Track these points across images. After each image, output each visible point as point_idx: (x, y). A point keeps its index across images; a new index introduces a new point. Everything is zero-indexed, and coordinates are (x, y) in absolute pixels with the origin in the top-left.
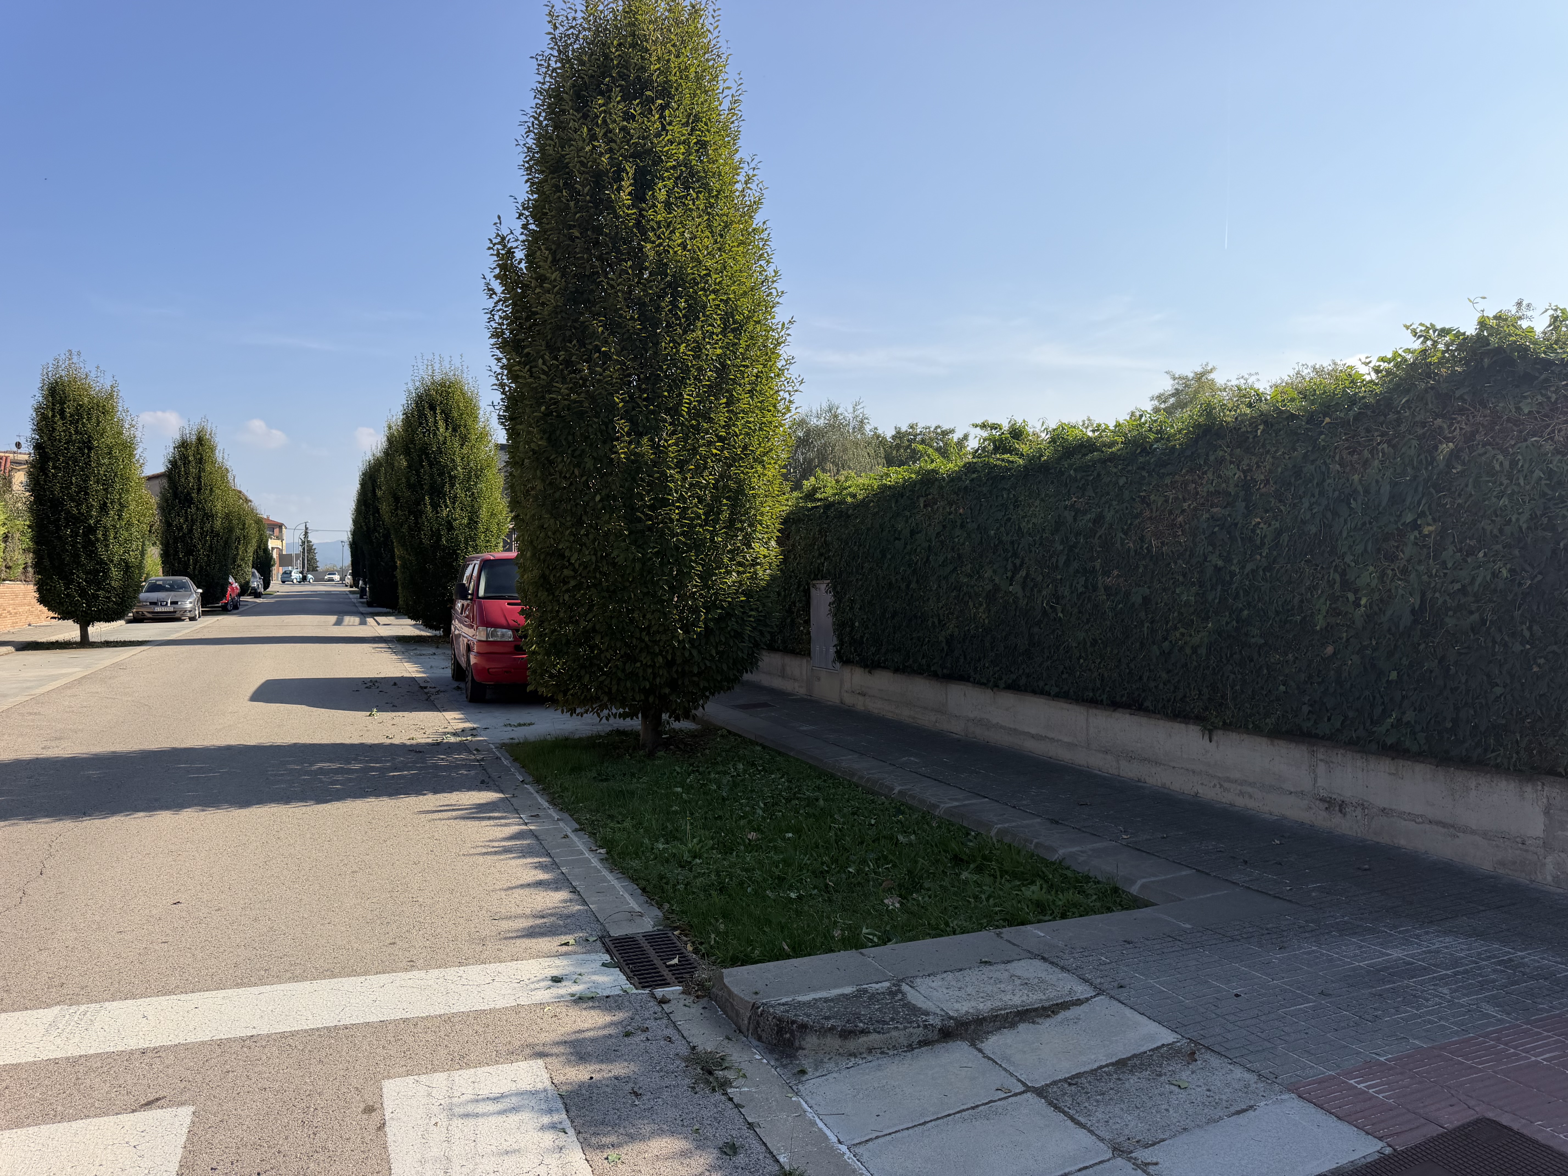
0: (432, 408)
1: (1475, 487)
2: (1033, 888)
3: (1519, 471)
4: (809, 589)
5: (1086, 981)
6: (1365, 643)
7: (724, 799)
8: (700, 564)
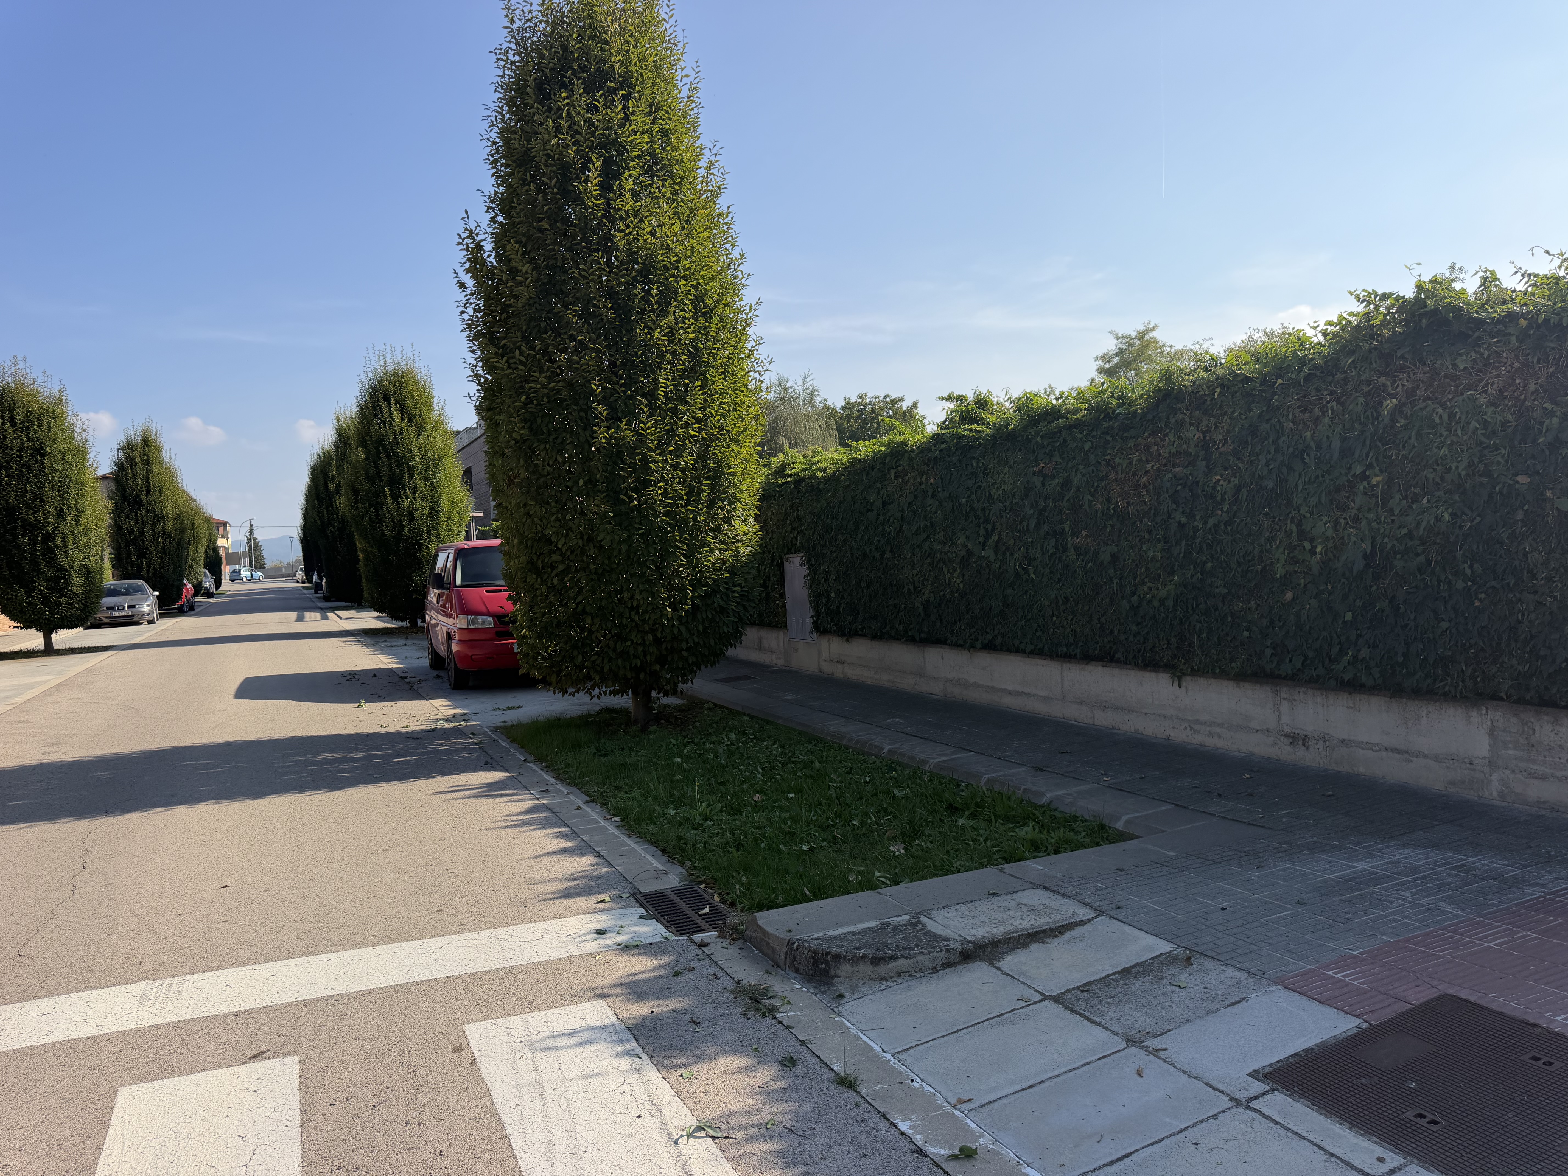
0: (387, 399)
1: (1417, 439)
2: (1025, 829)
3: (1457, 423)
4: (782, 563)
5: (1086, 905)
6: (1322, 588)
7: (723, 767)
8: (685, 543)
